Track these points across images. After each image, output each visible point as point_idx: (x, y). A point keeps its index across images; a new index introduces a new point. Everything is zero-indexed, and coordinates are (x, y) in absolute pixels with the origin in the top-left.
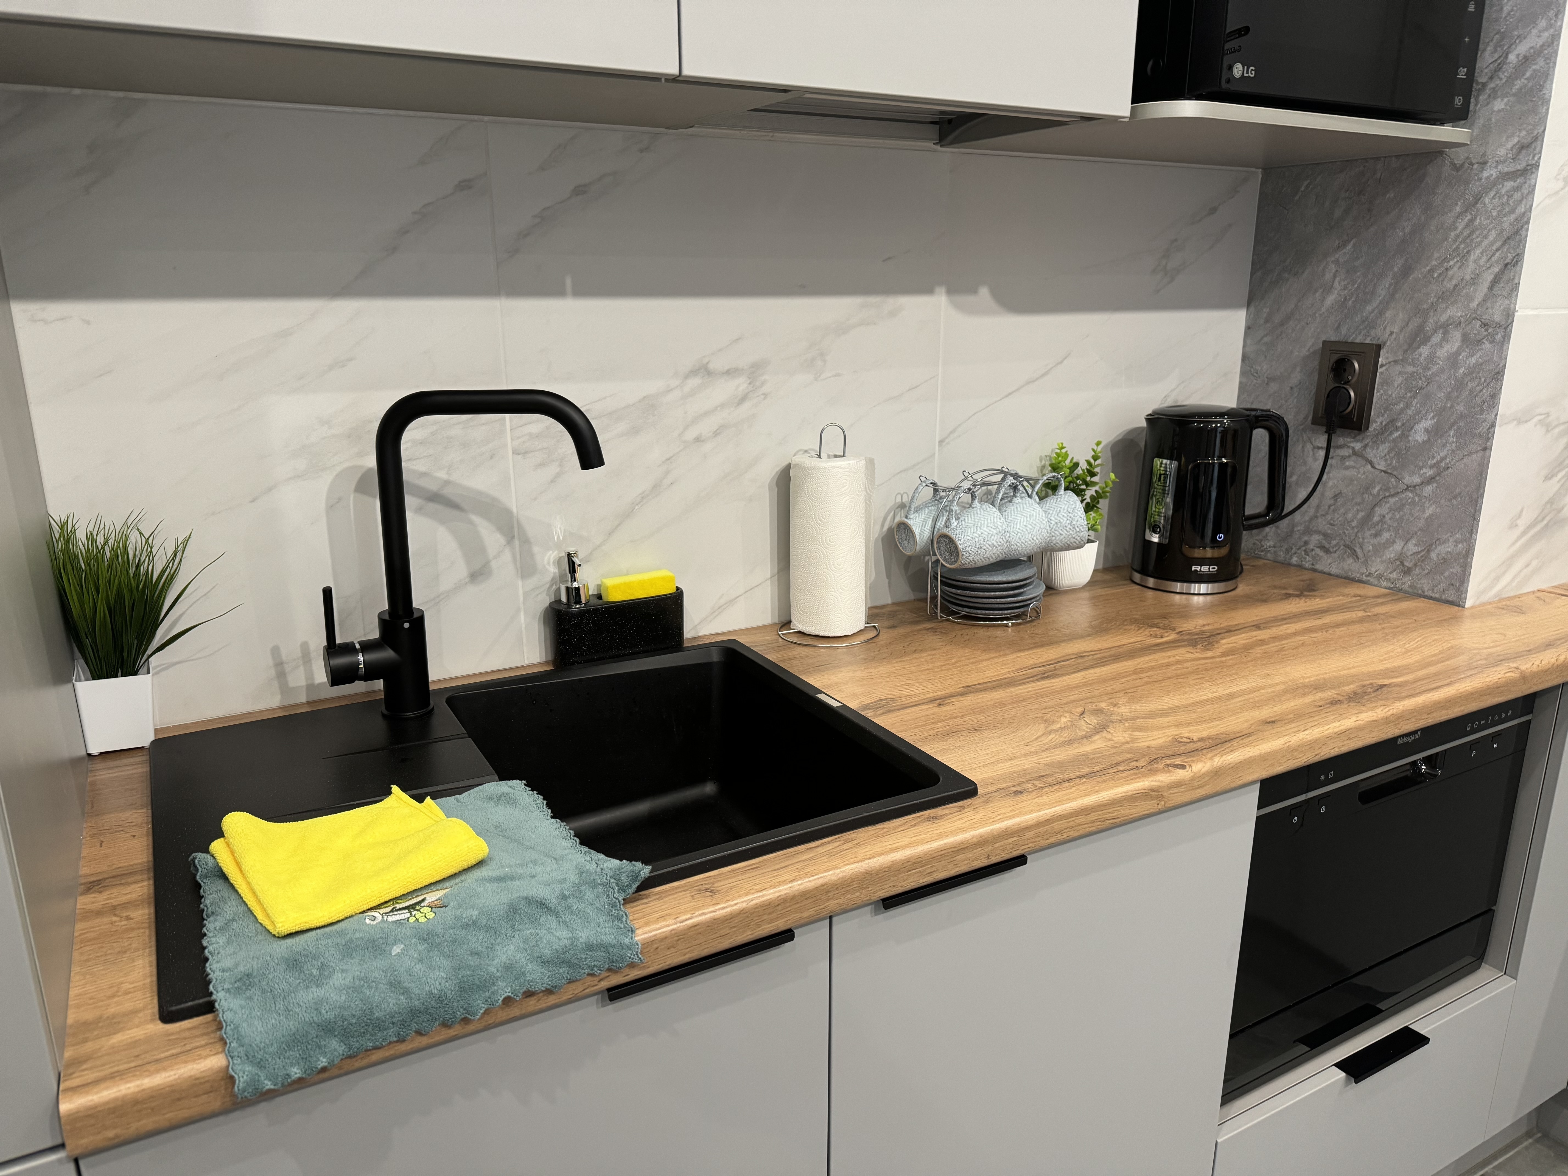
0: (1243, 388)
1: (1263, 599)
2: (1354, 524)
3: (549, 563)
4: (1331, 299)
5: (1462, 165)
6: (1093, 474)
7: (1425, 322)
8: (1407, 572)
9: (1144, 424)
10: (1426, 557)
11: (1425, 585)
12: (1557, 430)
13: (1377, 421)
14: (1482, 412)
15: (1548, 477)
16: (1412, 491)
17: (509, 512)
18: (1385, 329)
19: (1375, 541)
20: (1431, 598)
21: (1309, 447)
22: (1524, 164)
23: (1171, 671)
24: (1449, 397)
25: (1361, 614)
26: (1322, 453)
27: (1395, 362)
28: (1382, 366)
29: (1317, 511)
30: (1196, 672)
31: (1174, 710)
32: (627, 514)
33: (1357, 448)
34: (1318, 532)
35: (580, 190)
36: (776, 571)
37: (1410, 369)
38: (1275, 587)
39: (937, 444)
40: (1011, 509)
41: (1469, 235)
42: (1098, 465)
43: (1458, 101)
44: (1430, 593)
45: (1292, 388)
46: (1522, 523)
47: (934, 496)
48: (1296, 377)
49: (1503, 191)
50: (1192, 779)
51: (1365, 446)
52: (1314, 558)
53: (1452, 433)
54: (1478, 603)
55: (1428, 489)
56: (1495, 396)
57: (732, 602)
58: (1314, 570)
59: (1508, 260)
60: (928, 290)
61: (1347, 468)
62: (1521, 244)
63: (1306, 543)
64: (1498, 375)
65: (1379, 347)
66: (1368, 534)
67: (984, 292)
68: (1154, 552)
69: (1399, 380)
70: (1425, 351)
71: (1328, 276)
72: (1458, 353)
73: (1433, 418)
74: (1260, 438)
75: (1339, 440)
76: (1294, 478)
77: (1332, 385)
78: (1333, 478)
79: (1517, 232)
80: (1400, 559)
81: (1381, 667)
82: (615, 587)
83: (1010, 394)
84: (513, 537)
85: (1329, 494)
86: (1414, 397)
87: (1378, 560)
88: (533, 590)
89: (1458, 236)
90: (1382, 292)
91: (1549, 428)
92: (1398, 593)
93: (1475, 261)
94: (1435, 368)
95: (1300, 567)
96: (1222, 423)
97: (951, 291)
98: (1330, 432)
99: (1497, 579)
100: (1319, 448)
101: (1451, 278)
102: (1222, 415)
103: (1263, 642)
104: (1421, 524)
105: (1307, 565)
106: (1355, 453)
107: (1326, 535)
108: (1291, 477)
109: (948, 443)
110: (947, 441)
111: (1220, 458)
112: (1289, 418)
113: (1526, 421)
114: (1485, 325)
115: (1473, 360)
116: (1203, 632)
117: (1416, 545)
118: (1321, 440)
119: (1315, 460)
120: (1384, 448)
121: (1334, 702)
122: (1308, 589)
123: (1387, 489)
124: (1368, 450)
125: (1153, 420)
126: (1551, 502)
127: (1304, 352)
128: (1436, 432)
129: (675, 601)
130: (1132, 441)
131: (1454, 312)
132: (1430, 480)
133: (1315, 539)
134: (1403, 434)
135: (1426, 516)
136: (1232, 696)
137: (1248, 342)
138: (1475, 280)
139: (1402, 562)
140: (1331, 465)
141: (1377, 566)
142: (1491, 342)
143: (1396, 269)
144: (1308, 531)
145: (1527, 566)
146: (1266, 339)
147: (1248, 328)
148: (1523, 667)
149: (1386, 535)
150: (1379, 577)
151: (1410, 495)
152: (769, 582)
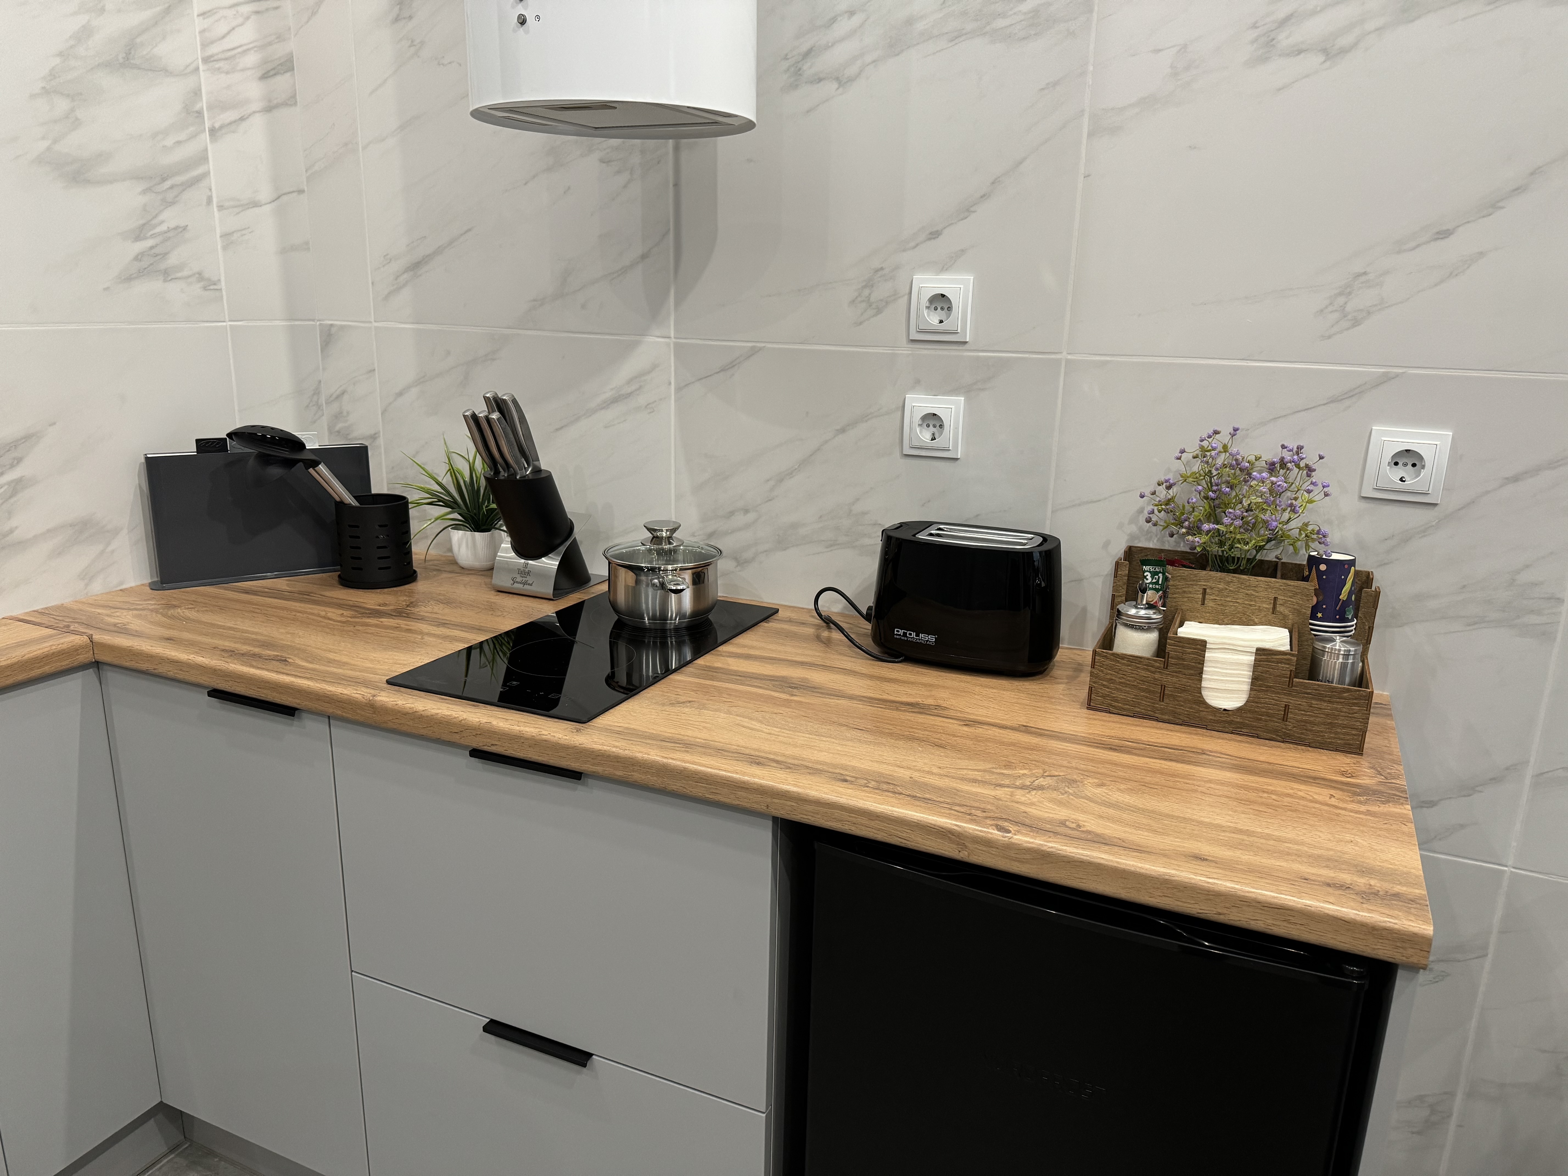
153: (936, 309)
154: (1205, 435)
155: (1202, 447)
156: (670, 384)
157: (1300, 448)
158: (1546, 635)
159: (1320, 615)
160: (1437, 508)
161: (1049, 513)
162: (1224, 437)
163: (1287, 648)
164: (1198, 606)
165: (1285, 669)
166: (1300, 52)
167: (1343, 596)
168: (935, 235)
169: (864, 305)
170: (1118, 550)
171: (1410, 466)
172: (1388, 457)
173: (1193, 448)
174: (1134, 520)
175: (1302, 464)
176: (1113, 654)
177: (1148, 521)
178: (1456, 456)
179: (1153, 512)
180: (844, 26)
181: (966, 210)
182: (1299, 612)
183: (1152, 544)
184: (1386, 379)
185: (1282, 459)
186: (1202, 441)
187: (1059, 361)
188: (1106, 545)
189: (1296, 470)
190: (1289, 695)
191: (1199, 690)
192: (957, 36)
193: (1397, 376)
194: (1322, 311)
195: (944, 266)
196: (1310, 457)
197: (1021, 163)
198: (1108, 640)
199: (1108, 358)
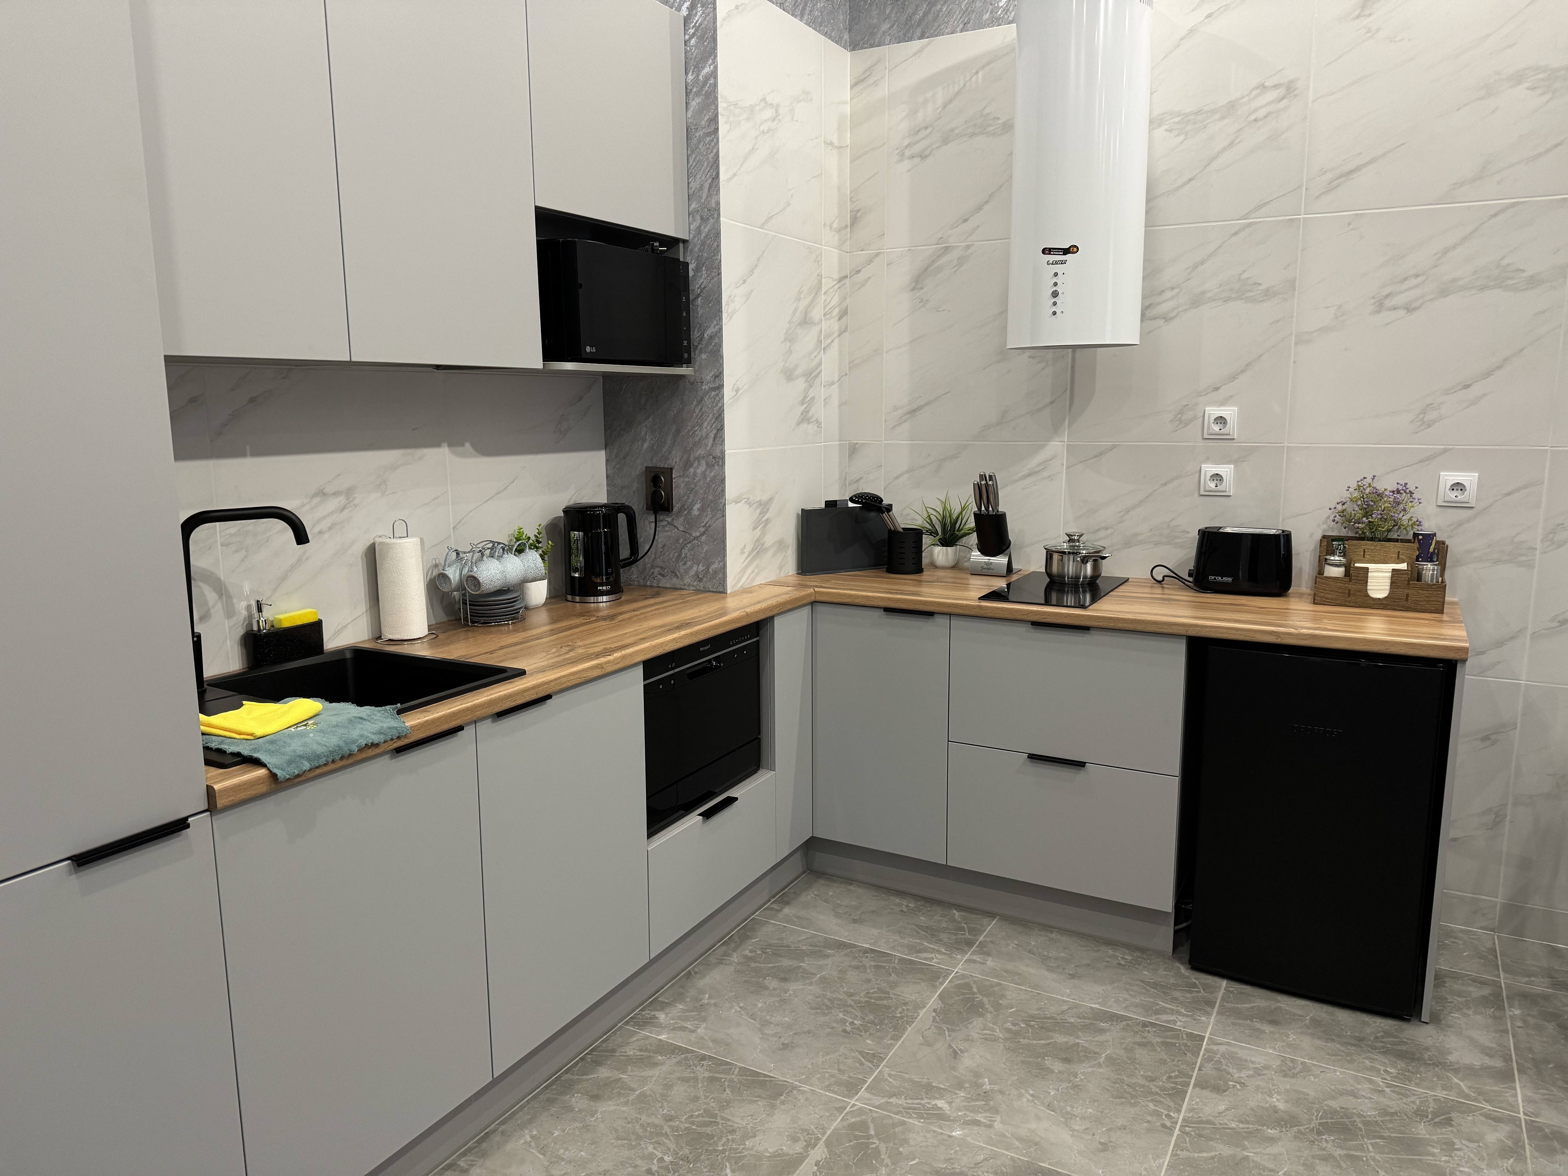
0: (609, 493)
1: (635, 601)
2: (674, 560)
3: (242, 609)
4: (646, 445)
5: (693, 383)
6: (539, 542)
7: (689, 456)
8: (701, 580)
9: (562, 514)
10: (708, 572)
11: (709, 585)
12: (754, 506)
13: (676, 507)
14: (719, 499)
15: (754, 529)
16: (697, 540)
17: (219, 579)
18: (673, 460)
19: (684, 567)
20: (713, 592)
21: (647, 522)
22: (718, 384)
23: (596, 630)
24: (705, 493)
25: (682, 601)
26: (653, 524)
27: (680, 476)
28: (674, 478)
29: (655, 556)
30: (609, 628)
31: (601, 641)
32: (284, 578)
33: (669, 521)
34: (658, 567)
35: (252, 400)
36: (368, 607)
37: (687, 479)
38: (640, 596)
39: (452, 529)
40: (503, 560)
41: (702, 415)
42: (541, 538)
43: (686, 355)
44: (712, 589)
45: (634, 492)
46: (747, 551)
47: (457, 557)
48: (635, 486)
49: (712, 396)
50: (614, 660)
51: (673, 519)
52: (658, 580)
53: (709, 509)
54: (733, 591)
55: (703, 538)
56: (723, 490)
57: (345, 627)
58: (659, 587)
59: (719, 428)
60: (438, 445)
61: (666, 531)
62: (722, 420)
63: (653, 573)
64: (723, 480)
65: (671, 469)
66: (681, 564)
67: (468, 445)
68: (577, 581)
69: (683, 485)
70: (692, 470)
71: (643, 433)
72: (705, 471)
73: (700, 503)
74: (622, 518)
75: (660, 517)
76: (642, 540)
77: (653, 489)
78: (661, 538)
79: (720, 415)
80: (697, 574)
81: (689, 617)
82: (285, 619)
83: (488, 500)
84: (222, 595)
85: (660, 546)
86: (690, 493)
87: (687, 576)
88: (234, 625)
89: (697, 416)
90: (669, 442)
91: (750, 505)
92: (698, 591)
93: (706, 428)
94: (697, 479)
95: (652, 586)
96: (602, 511)
97: (450, 445)
98: (655, 513)
99: (740, 579)
100: (652, 522)
101: (697, 436)
102: (601, 507)
103: (637, 615)
104: (703, 555)
105: (655, 585)
106: (669, 523)
107: (661, 567)
108: (640, 539)
109: (458, 529)
110: (457, 527)
111: (603, 529)
112: (635, 508)
113: (739, 502)
114: (714, 458)
115: (712, 474)
116: (608, 616)
117: (703, 566)
118: (652, 518)
119: (651, 529)
120: (681, 519)
121: (669, 630)
122: (657, 595)
123: (686, 540)
124: (675, 521)
125: (567, 511)
126: (758, 540)
127: (637, 473)
128: (702, 510)
129: (317, 626)
130: (556, 524)
131: (700, 452)
132: (703, 534)
133: (657, 570)
134: (688, 512)
135: (704, 551)
136: (626, 633)
137: (609, 468)
138: (707, 437)
139: (698, 576)
140: (659, 531)
141: (687, 580)
142: (718, 466)
143: (673, 431)
144: (653, 567)
145: (753, 572)
146: (617, 466)
147: (607, 461)
148: (747, 611)
149: (689, 563)
150: (689, 585)
151: (696, 542)
152: (365, 614)
153: (1217, 423)
154: (1359, 480)
155: (1358, 485)
156: (1063, 465)
157: (1406, 484)
158: (1530, 565)
159: (1420, 559)
160: (1474, 509)
161: (1281, 521)
162: (1369, 480)
163: (1406, 568)
164: (1362, 558)
165: (1406, 577)
166: (1395, 309)
167: (1431, 550)
168: (1217, 389)
169: (1178, 422)
170: (1318, 536)
171: (1459, 490)
172: (1448, 487)
173: (1354, 485)
174: (1325, 522)
175: (1408, 491)
176: (1325, 577)
177: (1334, 521)
178: (1480, 485)
179: (1336, 517)
180: (1168, 294)
181: (1233, 378)
182: (1410, 557)
183: (1335, 533)
184: (1445, 451)
185: (1398, 489)
186: (1358, 482)
187: (1284, 446)
188: (1311, 535)
189: (1404, 494)
190: (1408, 589)
191: (1366, 590)
192: (1227, 300)
193: (1451, 449)
194: (1413, 421)
195: (1223, 403)
196: (1411, 487)
197: (1261, 356)
198: (1321, 572)
199: (1308, 445)
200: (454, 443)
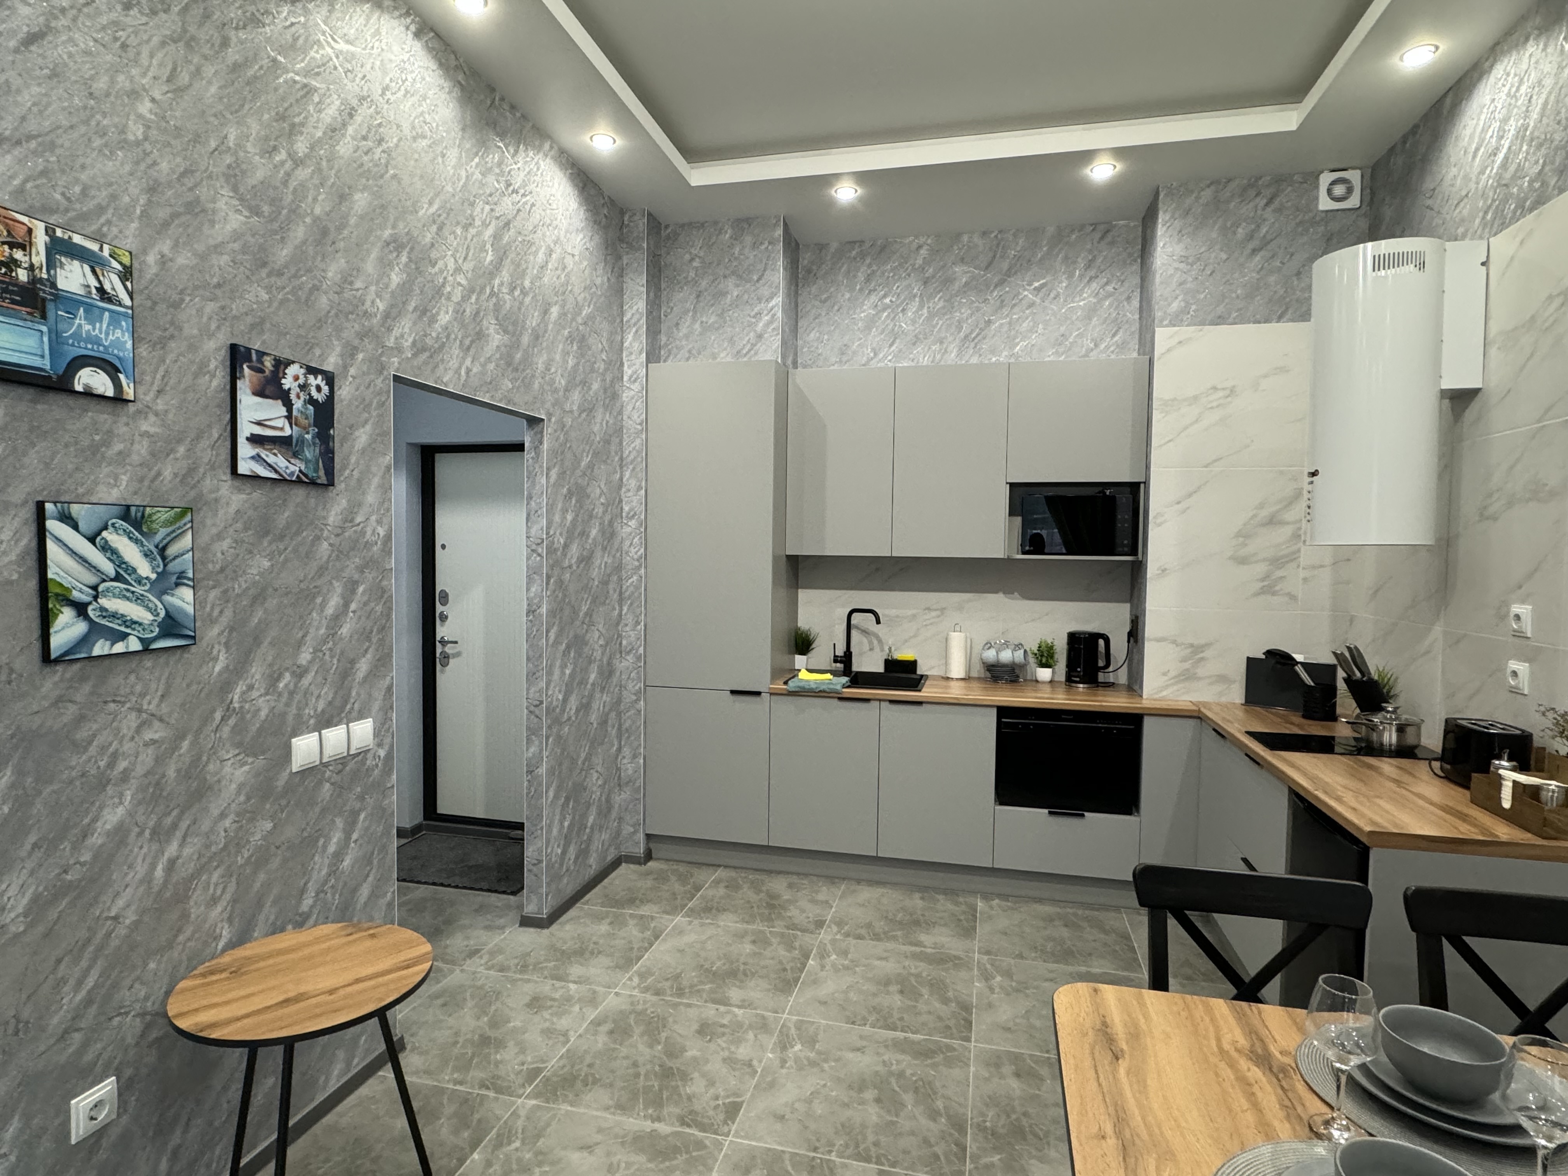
7: (1141, 609)
12: (1182, 646)
15: (1182, 662)
17: (871, 634)
18: (1139, 611)
20: (1135, 696)
46: (1170, 675)
54: (1150, 697)
78: (1135, 659)
82: (905, 657)
83: (1027, 623)
85: (1135, 663)
91: (1177, 645)
93: (1144, 592)
96: (1090, 636)
99: (1146, 688)
111: (1090, 645)
113: (1163, 641)
137: (1131, 614)
140: (1133, 654)
145: (1178, 690)
147: (1130, 609)
156: (1440, 648)
168: (1521, 587)
181: (1530, 576)
191: (1500, 798)
195: (1524, 601)
200: (1008, 592)
